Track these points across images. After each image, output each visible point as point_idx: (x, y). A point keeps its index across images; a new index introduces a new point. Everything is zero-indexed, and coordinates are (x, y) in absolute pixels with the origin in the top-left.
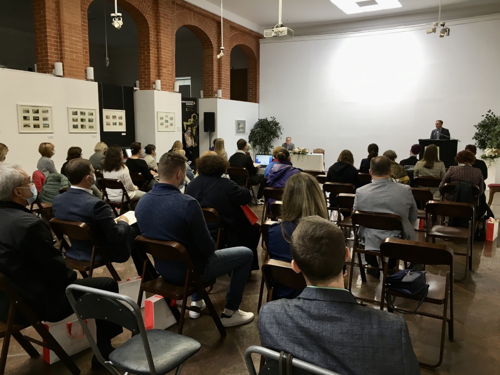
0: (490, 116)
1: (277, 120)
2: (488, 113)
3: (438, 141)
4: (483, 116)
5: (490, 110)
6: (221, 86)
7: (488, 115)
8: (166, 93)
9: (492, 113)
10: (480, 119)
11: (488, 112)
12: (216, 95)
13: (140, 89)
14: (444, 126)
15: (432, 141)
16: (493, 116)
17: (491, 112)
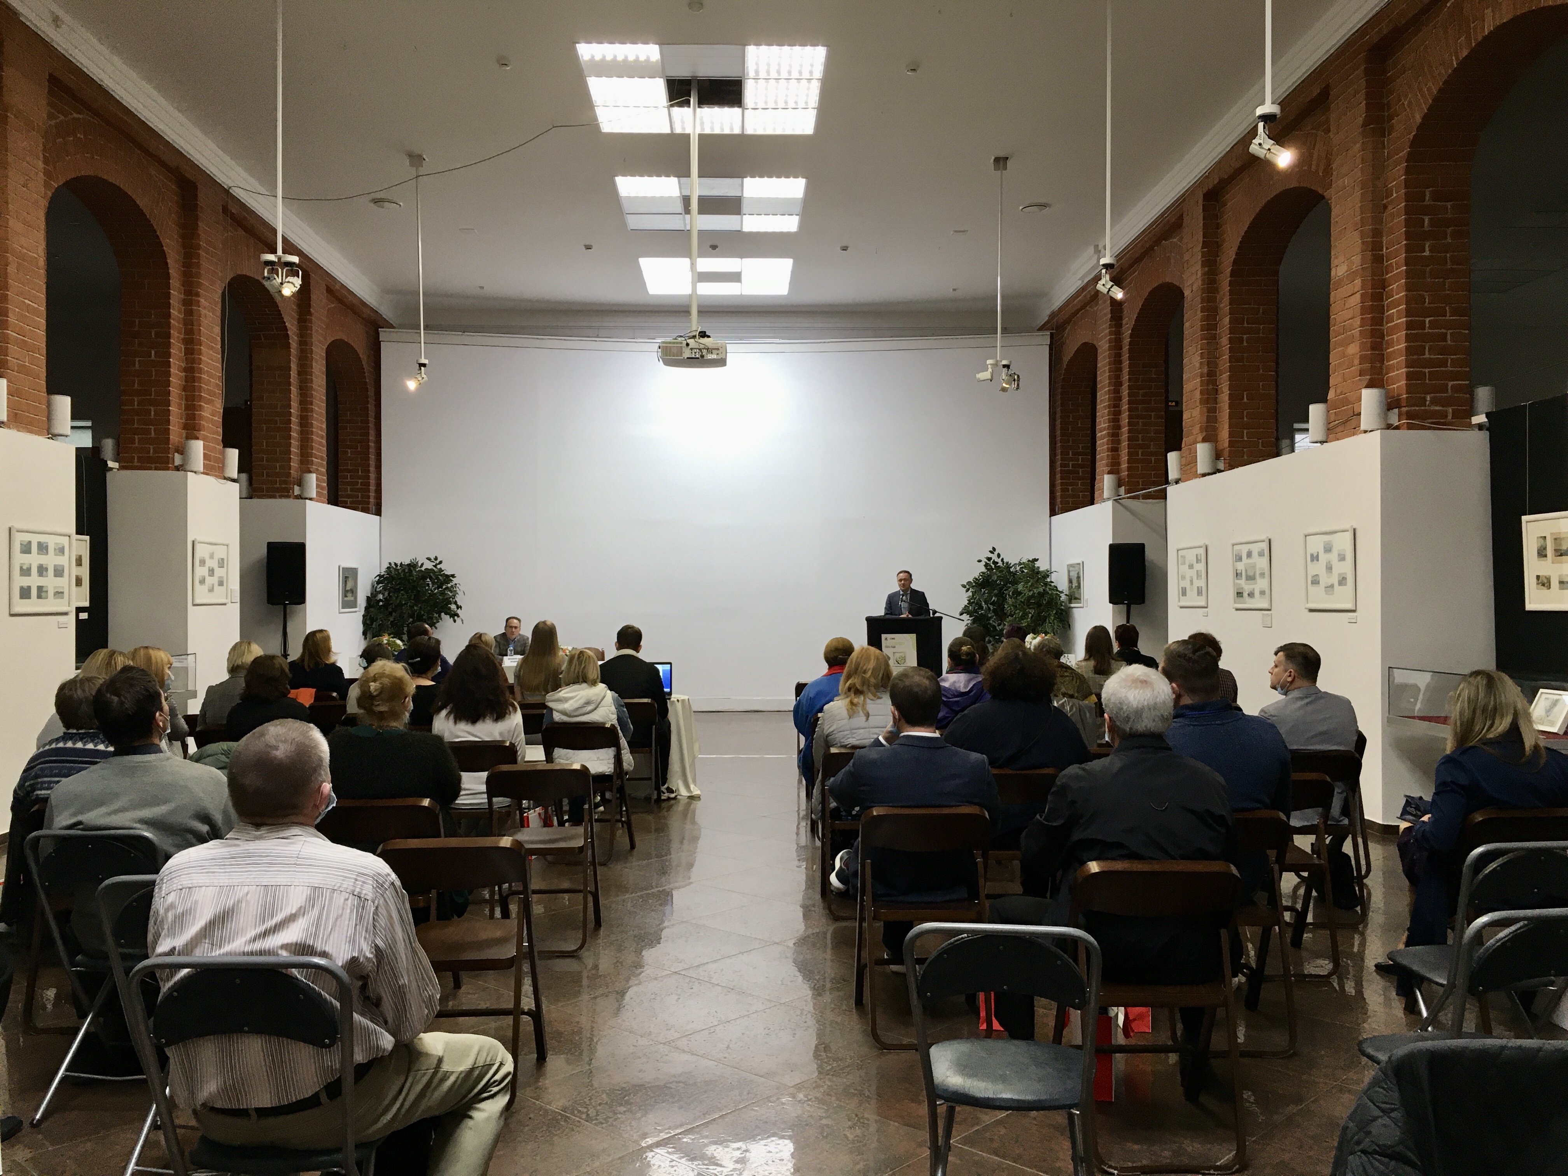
0: (995, 563)
1: (448, 568)
2: (990, 555)
3: (903, 619)
4: (980, 561)
5: (994, 549)
6: (312, 463)
7: (989, 559)
8: (210, 480)
9: (999, 556)
10: (977, 570)
11: (991, 552)
12: (296, 488)
13: (122, 468)
14: (914, 586)
15: (889, 620)
16: (999, 561)
17: (996, 553)
